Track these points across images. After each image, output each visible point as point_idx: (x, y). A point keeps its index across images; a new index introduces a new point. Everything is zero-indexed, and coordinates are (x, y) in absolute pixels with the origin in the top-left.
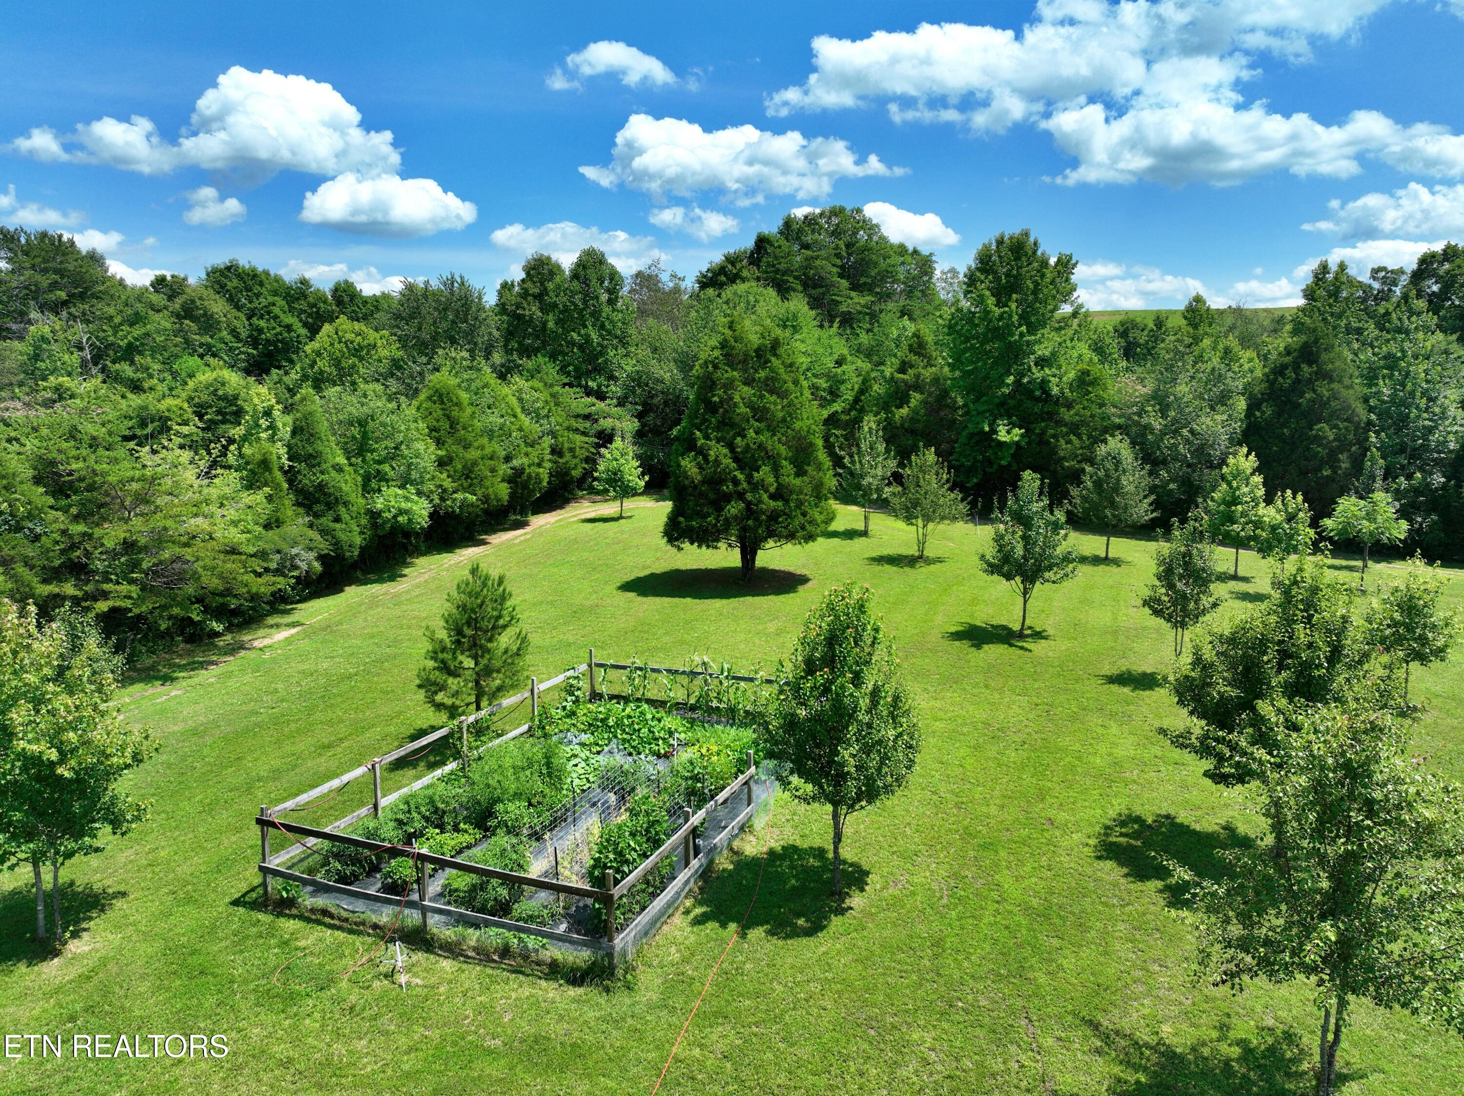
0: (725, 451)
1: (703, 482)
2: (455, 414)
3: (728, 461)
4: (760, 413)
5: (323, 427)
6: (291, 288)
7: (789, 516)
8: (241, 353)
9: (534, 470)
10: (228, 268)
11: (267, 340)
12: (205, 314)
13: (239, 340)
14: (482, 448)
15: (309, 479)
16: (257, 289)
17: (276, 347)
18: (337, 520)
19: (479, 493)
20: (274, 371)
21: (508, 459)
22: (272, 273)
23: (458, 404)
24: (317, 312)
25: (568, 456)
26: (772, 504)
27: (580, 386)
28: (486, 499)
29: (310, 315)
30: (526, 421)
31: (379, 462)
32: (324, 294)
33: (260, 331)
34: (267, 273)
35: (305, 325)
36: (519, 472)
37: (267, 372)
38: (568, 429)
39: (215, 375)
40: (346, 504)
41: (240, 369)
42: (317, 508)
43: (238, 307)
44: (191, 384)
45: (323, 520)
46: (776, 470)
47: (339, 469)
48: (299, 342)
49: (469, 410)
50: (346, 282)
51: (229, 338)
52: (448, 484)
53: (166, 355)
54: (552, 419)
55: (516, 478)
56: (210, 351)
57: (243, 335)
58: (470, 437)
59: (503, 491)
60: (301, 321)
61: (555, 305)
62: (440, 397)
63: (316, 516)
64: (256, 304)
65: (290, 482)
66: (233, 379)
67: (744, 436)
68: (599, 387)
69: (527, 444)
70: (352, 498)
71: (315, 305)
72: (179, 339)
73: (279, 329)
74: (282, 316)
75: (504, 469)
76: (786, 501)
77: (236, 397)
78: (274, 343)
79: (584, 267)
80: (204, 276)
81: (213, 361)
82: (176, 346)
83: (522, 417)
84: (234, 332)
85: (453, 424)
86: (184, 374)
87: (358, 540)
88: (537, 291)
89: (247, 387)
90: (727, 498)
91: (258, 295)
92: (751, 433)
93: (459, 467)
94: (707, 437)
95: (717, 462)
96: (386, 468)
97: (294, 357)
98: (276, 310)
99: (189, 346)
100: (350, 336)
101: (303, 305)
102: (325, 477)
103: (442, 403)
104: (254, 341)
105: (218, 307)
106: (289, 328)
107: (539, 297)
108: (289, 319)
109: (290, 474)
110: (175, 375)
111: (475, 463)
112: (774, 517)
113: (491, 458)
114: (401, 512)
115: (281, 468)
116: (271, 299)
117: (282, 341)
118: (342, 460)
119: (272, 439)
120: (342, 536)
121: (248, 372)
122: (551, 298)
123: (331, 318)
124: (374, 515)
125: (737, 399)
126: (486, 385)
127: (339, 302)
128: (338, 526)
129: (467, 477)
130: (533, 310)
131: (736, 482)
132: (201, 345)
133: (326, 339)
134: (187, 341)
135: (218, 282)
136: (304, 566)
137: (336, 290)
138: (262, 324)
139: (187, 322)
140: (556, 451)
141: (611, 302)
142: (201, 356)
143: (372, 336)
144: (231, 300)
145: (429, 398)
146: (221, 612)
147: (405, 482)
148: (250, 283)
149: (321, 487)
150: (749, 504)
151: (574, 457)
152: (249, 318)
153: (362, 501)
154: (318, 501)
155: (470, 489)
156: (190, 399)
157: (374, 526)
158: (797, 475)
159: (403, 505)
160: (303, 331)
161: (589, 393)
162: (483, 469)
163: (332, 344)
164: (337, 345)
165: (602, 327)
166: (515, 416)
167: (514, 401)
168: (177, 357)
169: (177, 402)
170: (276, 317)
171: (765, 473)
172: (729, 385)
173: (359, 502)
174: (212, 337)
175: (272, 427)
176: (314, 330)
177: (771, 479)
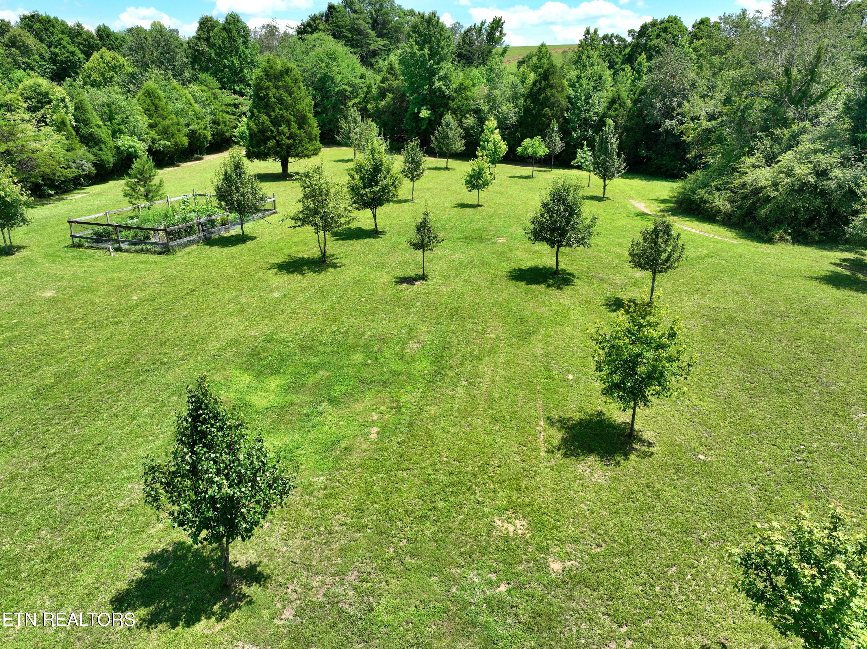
0: (266, 118)
1: (258, 132)
2: (157, 102)
3: (267, 122)
4: (280, 101)
5: (89, 107)
6: (72, 29)
7: (296, 147)
8: (47, 68)
9: (202, 131)
10: (33, 16)
11: (62, 61)
12: (23, 45)
13: (45, 61)
14: (172, 119)
15: (85, 130)
16: (51, 29)
17: (67, 65)
18: (101, 150)
19: (172, 141)
20: (67, 79)
21: (187, 125)
22: (60, 19)
23: (158, 98)
24: (89, 44)
25: (222, 125)
26: (287, 141)
27: (231, 89)
28: (176, 144)
29: (85, 46)
30: (197, 107)
31: (119, 124)
32: (92, 33)
33: (57, 55)
34: (56, 19)
35: (83, 52)
36: (194, 132)
37: (64, 80)
38: (222, 111)
39: (33, 81)
40: (104, 143)
41: (47, 78)
42: (90, 144)
43: (42, 40)
44: (21, 86)
45: (94, 150)
46: (289, 126)
47: (99, 127)
48: (80, 62)
49: (164, 101)
50: (104, 26)
51: (38, 59)
52: (156, 136)
53: (4, 69)
54: (212, 106)
55: (192, 135)
56: (28, 67)
57: (47, 58)
58: (165, 114)
59: (185, 141)
60: (80, 49)
61: (215, 45)
62: (149, 94)
63: (90, 147)
64: (52, 39)
65: (77, 132)
66: (45, 83)
67: (274, 111)
68: (241, 89)
69: (198, 119)
70: (107, 140)
71: (87, 40)
72: (10, 60)
73: (67, 54)
74: (68, 47)
75: (186, 130)
76: (294, 140)
77: (47, 93)
78: (66, 62)
79: (229, 24)
80: (19, 20)
81: (32, 73)
82: (8, 63)
83: (195, 105)
84: (41, 56)
85: (157, 107)
86: (16, 80)
87: (112, 160)
88: (205, 36)
89: (53, 88)
90: (269, 139)
91: (53, 33)
92: (277, 110)
93: (161, 128)
94: (259, 112)
95: (263, 123)
96: (122, 127)
97: (78, 71)
98: (64, 43)
99: (17, 65)
100: (109, 59)
101: (79, 39)
102: (93, 130)
103: (150, 97)
104: (54, 60)
105: (30, 41)
106: (73, 53)
107: (207, 39)
108: (72, 48)
109: (77, 129)
110: (11, 81)
111: (169, 127)
112: (289, 147)
113: (178, 124)
114: (130, 147)
115: (72, 126)
116: (60, 36)
117: (70, 61)
118: (100, 123)
119: (66, 112)
120: (104, 157)
121: (52, 79)
122: (212, 40)
123: (97, 49)
124: (118, 148)
125: (271, 94)
126: (174, 89)
127: (101, 38)
128: (101, 152)
129: (166, 133)
130: (204, 47)
131: (272, 132)
132: (23, 63)
133: (95, 61)
134: (15, 61)
135: (28, 25)
136: (87, 169)
137: (98, 31)
138: (57, 51)
139: (13, 49)
140: (215, 122)
141: (245, 43)
142: (24, 70)
143: (122, 60)
144: (36, 35)
145: (144, 94)
146: (52, 186)
147: (132, 133)
148: (47, 25)
149: (91, 134)
150: (277, 141)
151: (226, 126)
152: (49, 47)
153: (111, 142)
154: (90, 141)
155: (168, 139)
156: (22, 95)
157: (119, 154)
158: (299, 129)
159: (132, 144)
160: (82, 56)
161: (235, 92)
162: (173, 129)
163: (99, 64)
164: (102, 65)
165: (240, 57)
166: (191, 104)
167: (190, 97)
168: (10, 70)
169: (15, 96)
170: (64, 47)
171: (283, 127)
172: (268, 88)
173: (110, 142)
174: (29, 58)
175: (66, 106)
176: (88, 55)
177: (286, 130)
